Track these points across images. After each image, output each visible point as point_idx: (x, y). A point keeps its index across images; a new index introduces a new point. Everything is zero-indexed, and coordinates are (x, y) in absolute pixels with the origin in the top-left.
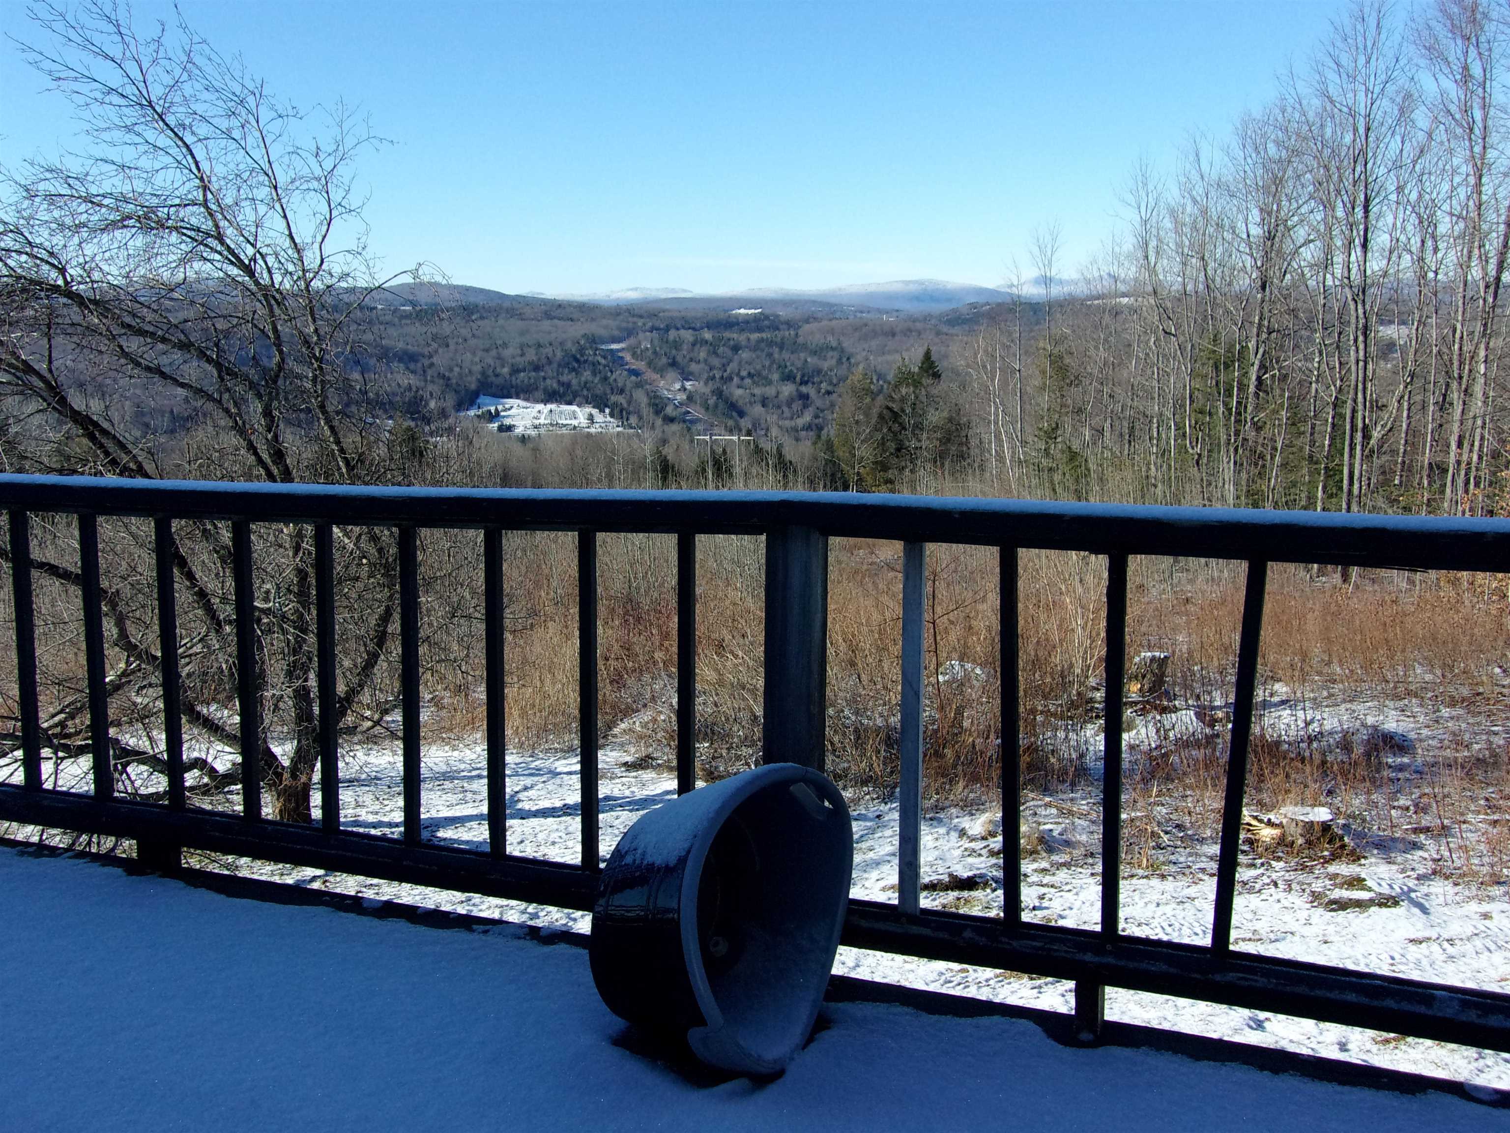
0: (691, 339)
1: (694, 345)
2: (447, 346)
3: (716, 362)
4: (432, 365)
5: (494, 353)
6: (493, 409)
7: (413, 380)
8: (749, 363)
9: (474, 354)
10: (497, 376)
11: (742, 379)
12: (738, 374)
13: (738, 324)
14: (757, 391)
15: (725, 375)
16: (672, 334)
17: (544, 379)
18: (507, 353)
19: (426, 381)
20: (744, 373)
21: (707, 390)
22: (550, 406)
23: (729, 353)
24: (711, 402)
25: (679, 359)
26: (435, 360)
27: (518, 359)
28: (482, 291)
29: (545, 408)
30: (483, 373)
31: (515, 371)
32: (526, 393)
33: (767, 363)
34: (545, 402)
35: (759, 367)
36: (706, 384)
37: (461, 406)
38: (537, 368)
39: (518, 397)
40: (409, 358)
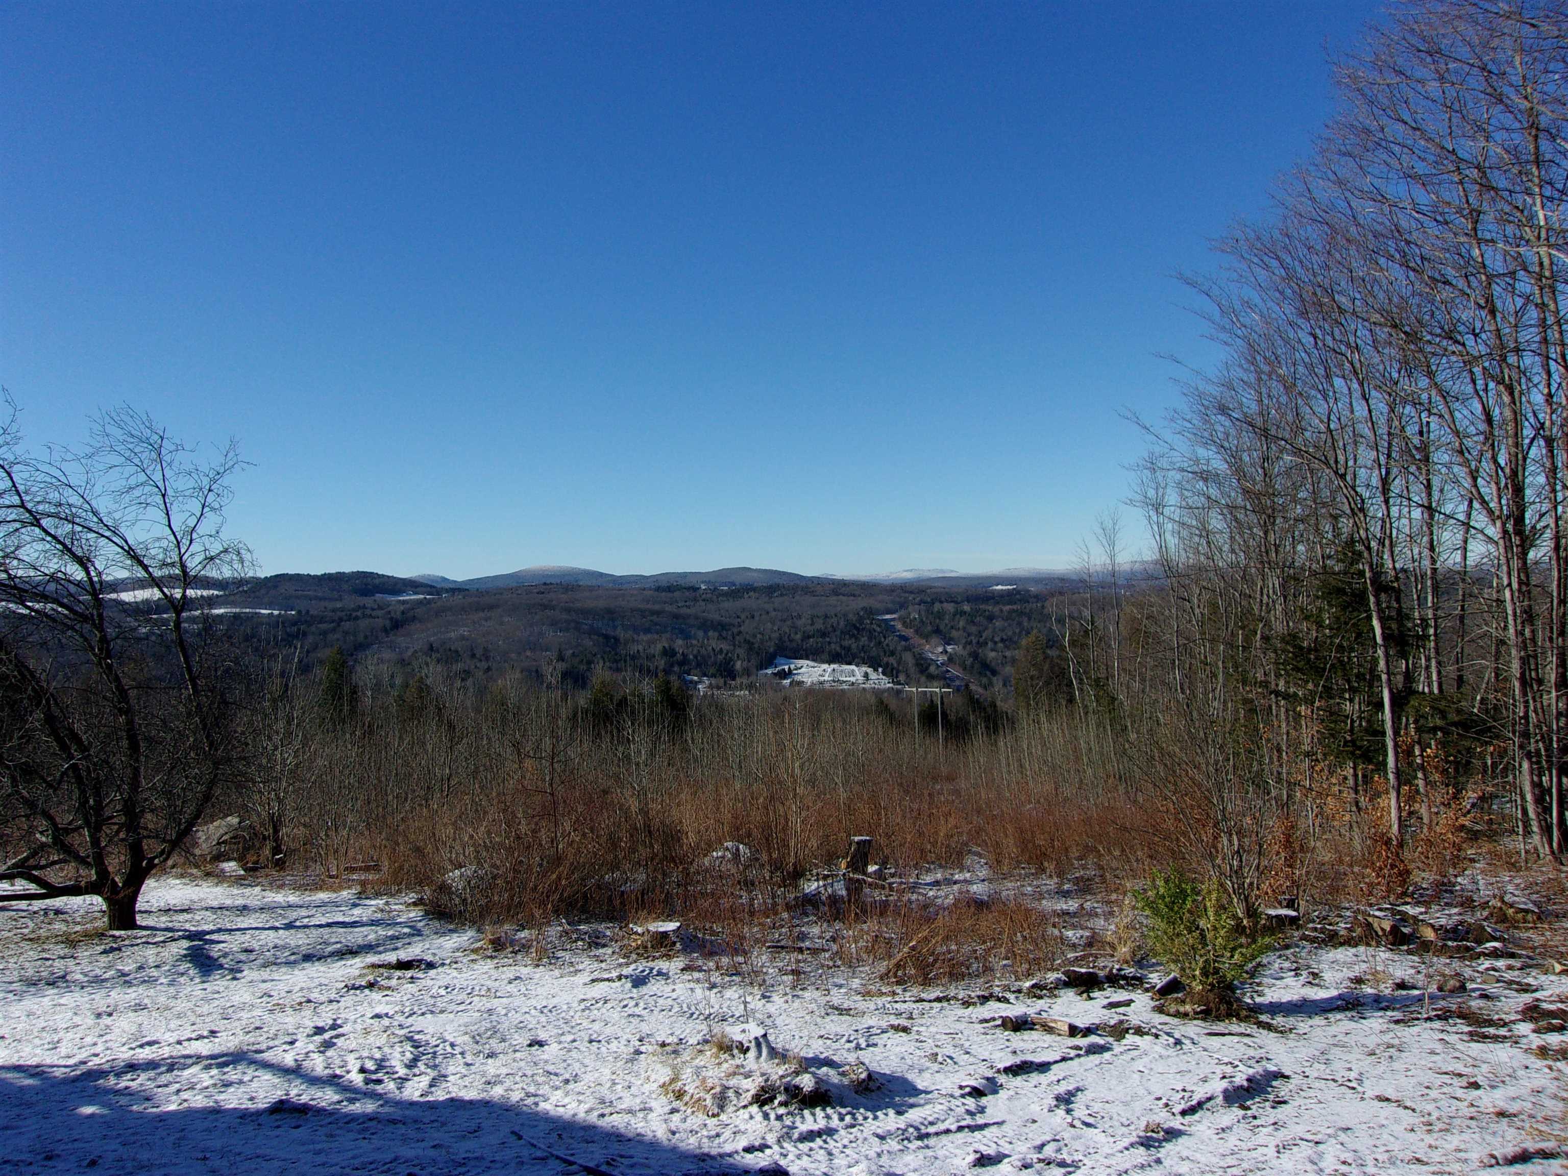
0: (952, 610)
1: (954, 615)
2: (753, 617)
3: (973, 629)
4: (740, 633)
5: (789, 623)
6: (786, 668)
7: (725, 646)
8: (1003, 630)
9: (773, 624)
10: (791, 641)
11: (996, 643)
12: (992, 640)
13: (993, 598)
14: (1008, 654)
15: (981, 640)
16: (937, 606)
17: (829, 643)
18: (799, 623)
19: (734, 645)
20: (997, 639)
21: (965, 653)
22: (833, 666)
23: (985, 622)
24: (969, 661)
25: (942, 627)
26: (742, 628)
27: (809, 627)
28: (784, 573)
29: (829, 668)
30: (780, 639)
31: (806, 637)
32: (815, 655)
33: (1017, 631)
34: (830, 663)
35: (1010, 633)
36: (964, 648)
37: (762, 666)
38: (824, 634)
39: (807, 659)
40: (721, 627)
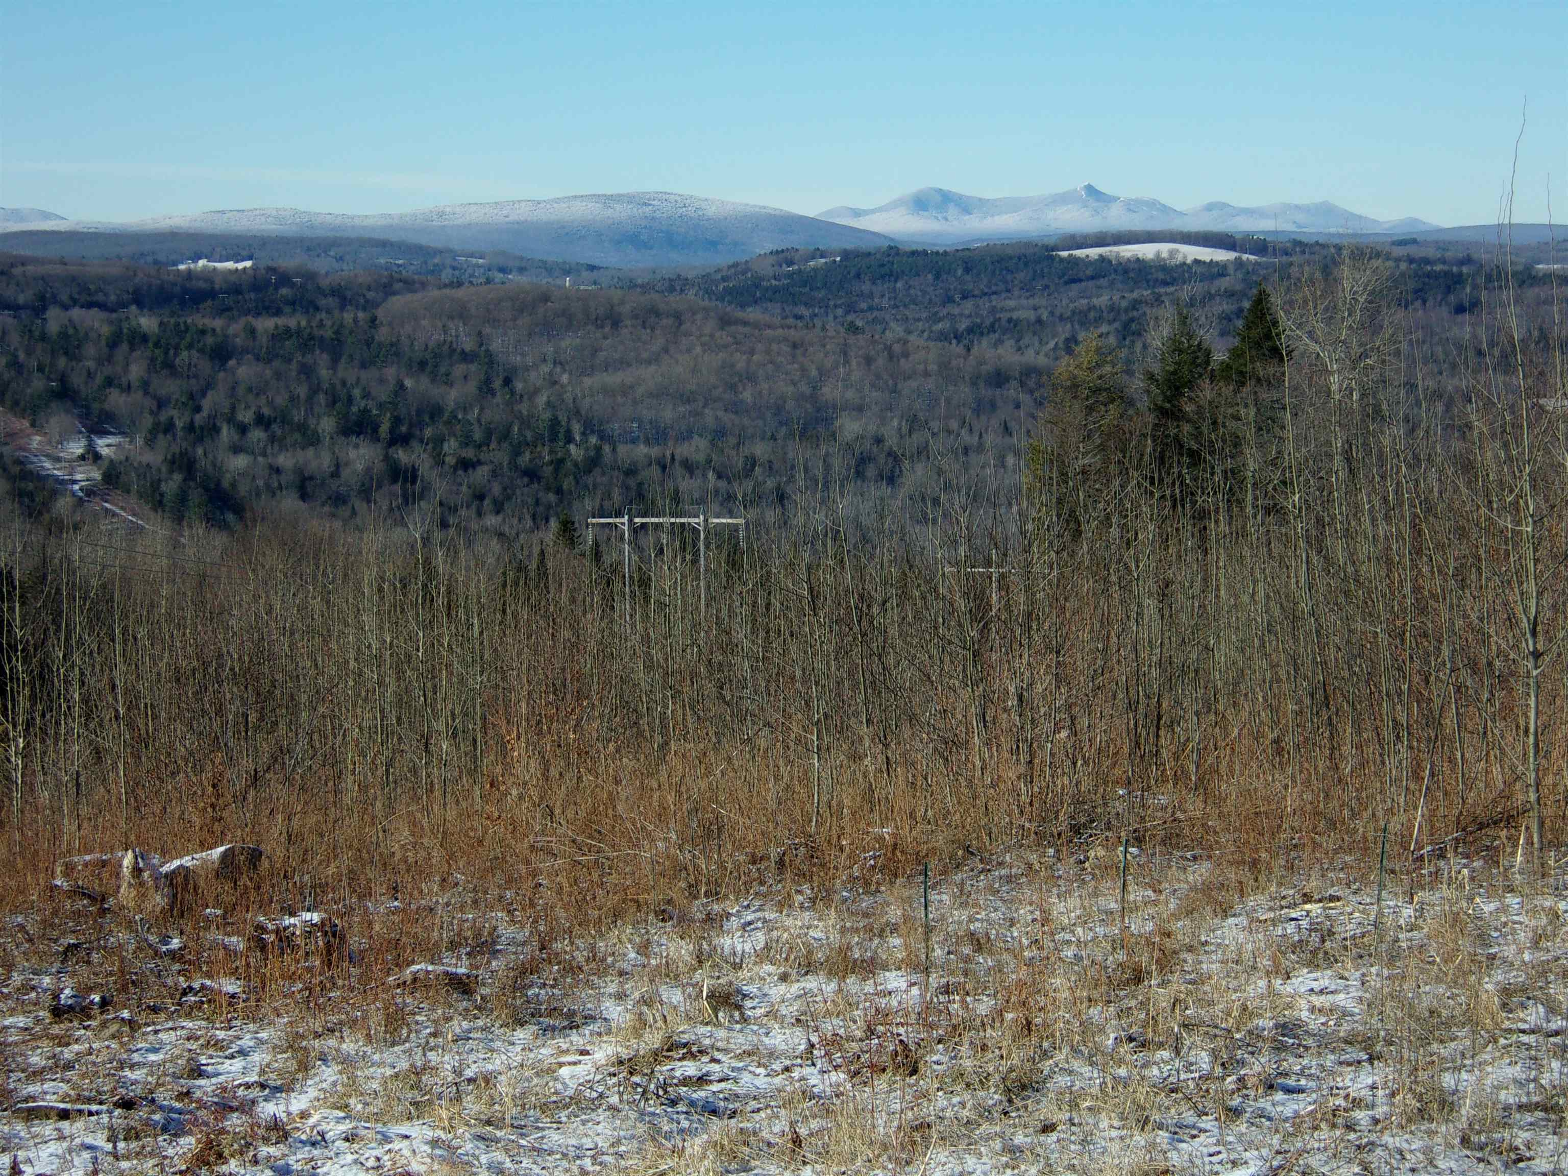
0: (106, 330)
1: (113, 344)
3: (171, 387)
8: (256, 391)
11: (243, 429)
12: (231, 419)
13: (212, 294)
14: (285, 460)
15: (199, 419)
16: (55, 320)
20: (246, 416)
21: (154, 458)
23: (205, 366)
24: (172, 485)
25: (77, 380)
33: (302, 391)
35: (281, 400)
36: (150, 442)
